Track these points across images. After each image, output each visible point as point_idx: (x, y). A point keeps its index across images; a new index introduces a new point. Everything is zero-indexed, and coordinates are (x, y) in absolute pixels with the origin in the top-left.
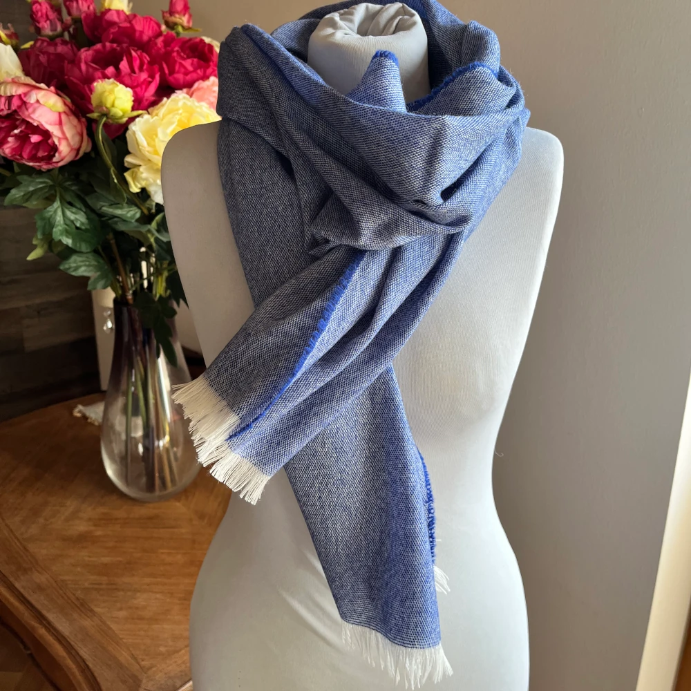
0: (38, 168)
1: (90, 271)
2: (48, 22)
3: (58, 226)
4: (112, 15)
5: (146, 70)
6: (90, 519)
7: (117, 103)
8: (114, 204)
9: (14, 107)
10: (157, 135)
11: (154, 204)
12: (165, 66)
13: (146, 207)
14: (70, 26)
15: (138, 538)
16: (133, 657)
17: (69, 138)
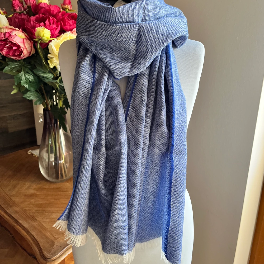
0: (15, 59)
1: (34, 98)
2: (18, 7)
3: (23, 80)
4: (42, 4)
5: (55, 24)
6: (35, 189)
7: (45, 35)
8: (44, 73)
9: (6, 37)
11: (58, 72)
12: (62, 23)
13: (55, 74)
14: (26, 9)
15: (53, 195)
16: (52, 235)
17: (27, 48)
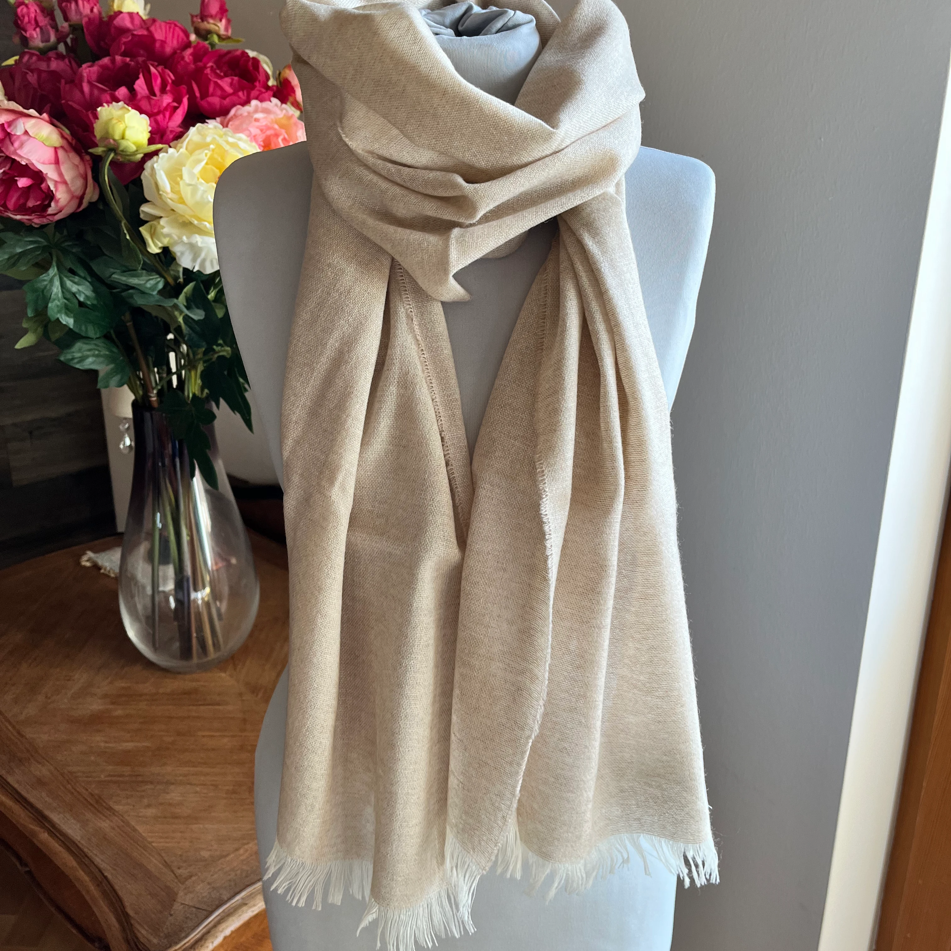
0: (27, 223)
1: (99, 364)
2: (38, 30)
3: (54, 300)
4: (123, 19)
5: (170, 91)
6: (105, 696)
7: (128, 134)
8: (128, 270)
10: (181, 178)
11: (181, 270)
12: (194, 86)
13: (170, 275)
14: (67, 36)
15: (171, 718)
16: (167, 865)
17: (69, 182)
